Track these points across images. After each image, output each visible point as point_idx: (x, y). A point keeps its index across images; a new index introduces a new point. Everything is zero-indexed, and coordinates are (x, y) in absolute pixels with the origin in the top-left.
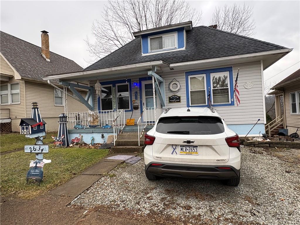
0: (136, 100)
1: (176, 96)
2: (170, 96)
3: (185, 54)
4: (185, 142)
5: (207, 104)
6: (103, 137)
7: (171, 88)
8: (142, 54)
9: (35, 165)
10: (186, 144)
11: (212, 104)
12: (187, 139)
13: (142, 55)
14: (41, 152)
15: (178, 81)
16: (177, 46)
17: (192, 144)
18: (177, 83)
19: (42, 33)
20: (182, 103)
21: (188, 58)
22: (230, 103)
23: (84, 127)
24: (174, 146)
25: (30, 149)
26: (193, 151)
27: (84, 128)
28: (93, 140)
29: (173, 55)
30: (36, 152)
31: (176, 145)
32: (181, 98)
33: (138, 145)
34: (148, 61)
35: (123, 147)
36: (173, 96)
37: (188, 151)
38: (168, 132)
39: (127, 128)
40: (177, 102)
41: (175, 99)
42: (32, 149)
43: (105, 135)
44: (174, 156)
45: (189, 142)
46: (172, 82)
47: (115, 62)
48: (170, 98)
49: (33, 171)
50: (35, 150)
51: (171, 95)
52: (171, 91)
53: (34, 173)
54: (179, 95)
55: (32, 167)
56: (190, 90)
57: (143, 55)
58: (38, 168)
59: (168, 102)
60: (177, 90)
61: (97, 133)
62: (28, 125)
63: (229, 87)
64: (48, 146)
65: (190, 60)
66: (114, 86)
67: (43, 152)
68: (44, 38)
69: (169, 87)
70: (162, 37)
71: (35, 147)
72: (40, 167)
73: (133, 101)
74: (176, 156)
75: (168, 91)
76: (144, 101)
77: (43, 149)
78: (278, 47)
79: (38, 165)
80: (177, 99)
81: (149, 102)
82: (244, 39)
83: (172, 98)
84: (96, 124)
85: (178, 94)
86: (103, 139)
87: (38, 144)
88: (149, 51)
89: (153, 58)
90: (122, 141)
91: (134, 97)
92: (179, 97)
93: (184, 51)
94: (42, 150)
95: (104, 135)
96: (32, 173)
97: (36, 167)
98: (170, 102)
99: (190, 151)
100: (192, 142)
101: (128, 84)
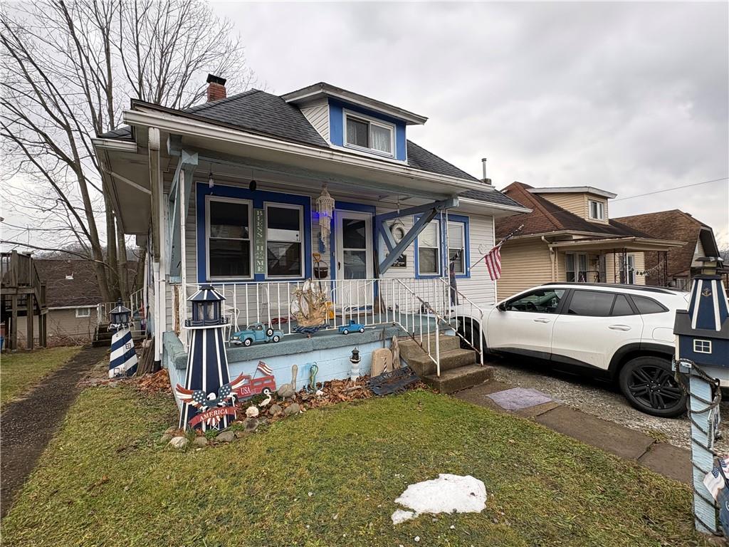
0: (322, 255)
5: (439, 273)
6: (357, 357)
8: (330, 143)
16: (394, 153)
20: (408, 269)
22: (465, 274)
23: (275, 333)
27: (277, 338)
40: (401, 266)
46: (394, 223)
56: (419, 246)
63: (464, 248)
66: (258, 205)
70: (369, 122)
73: (314, 255)
76: (340, 258)
80: (400, 260)
84: (319, 321)
86: (356, 365)
88: (345, 142)
91: (317, 246)
92: (405, 258)
95: (360, 353)
101: (299, 208)
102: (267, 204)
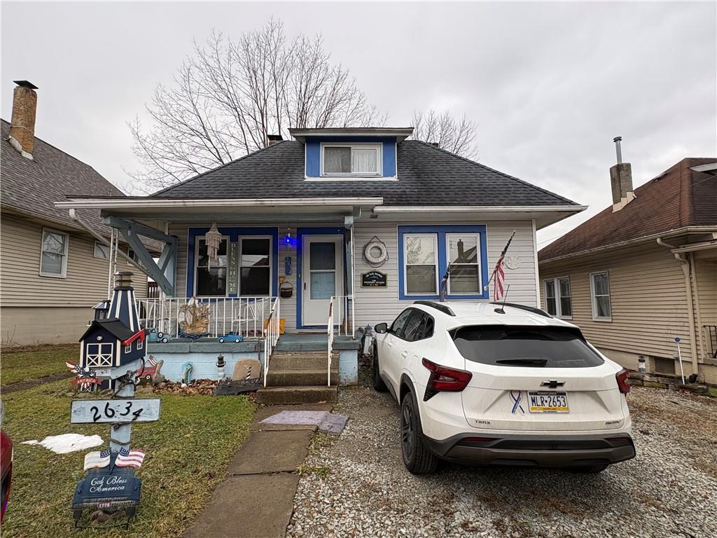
0: (288, 277)
1: (378, 273)
2: (365, 272)
3: (400, 188)
4: (546, 384)
5: (438, 294)
6: (221, 362)
7: (368, 255)
8: (306, 176)
9: (107, 463)
10: (547, 389)
11: (449, 293)
12: (551, 378)
13: (305, 179)
14: (134, 419)
15: (382, 243)
16: (380, 170)
17: (559, 389)
18: (381, 246)
19: (18, 85)
20: (388, 289)
21: (409, 199)
22: (481, 293)
23: (165, 336)
24: (515, 394)
25: (94, 411)
26: (558, 403)
27: (165, 340)
28: (190, 371)
29: (375, 188)
30: (113, 420)
31: (520, 392)
32: (388, 278)
33: (327, 385)
34: (323, 193)
35: (289, 390)
36: (371, 273)
37: (547, 405)
38: (497, 362)
39: (285, 343)
40: (379, 285)
41: (375, 279)
42: (101, 412)
43: (226, 358)
44: (518, 417)
45: (553, 384)
46: (370, 243)
47: (241, 185)
48: (364, 276)
49: (101, 482)
50: (110, 413)
51: (366, 269)
52: (368, 262)
53: (104, 489)
54: (384, 272)
55: (96, 467)
56: (406, 264)
57: (308, 179)
58: (119, 470)
59: (360, 284)
60: (380, 260)
61: (202, 352)
62: (114, 339)
63: (479, 263)
64: (159, 400)
65: (413, 202)
66: (234, 239)
67: (139, 419)
68: (22, 99)
69: (364, 254)
70: (350, 148)
71: (113, 404)
72: (129, 466)
73: (280, 277)
74: (522, 417)
75: (360, 262)
76: (306, 279)
77: (142, 410)
78: (563, 201)
79: (118, 462)
80: (379, 279)
81: (317, 282)
82: (504, 178)
83: (370, 276)
84: (201, 330)
85: (382, 270)
86: (220, 369)
87: (124, 396)
88: (322, 172)
89: (332, 189)
90: (282, 375)
91: (284, 269)
92: (385, 277)
93: (394, 182)
94: (137, 414)
95: (224, 360)
96: (98, 489)
97: (112, 469)
98: (364, 285)
99: (551, 404)
100: (561, 384)
101: (270, 237)
102: (241, 238)
